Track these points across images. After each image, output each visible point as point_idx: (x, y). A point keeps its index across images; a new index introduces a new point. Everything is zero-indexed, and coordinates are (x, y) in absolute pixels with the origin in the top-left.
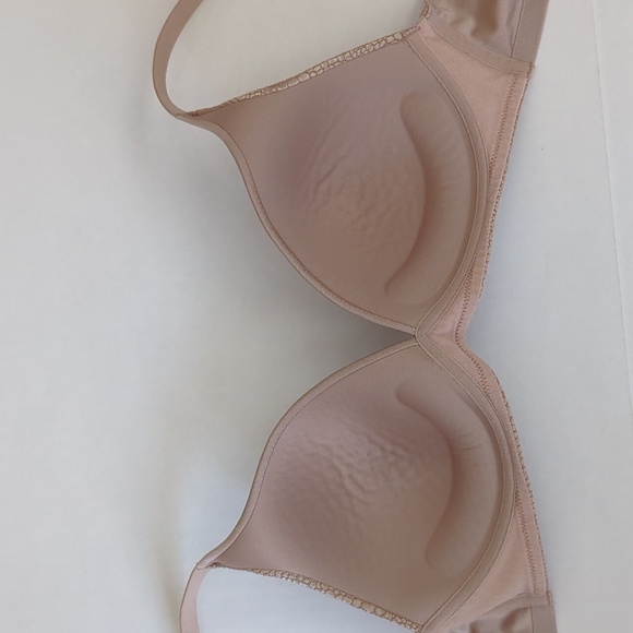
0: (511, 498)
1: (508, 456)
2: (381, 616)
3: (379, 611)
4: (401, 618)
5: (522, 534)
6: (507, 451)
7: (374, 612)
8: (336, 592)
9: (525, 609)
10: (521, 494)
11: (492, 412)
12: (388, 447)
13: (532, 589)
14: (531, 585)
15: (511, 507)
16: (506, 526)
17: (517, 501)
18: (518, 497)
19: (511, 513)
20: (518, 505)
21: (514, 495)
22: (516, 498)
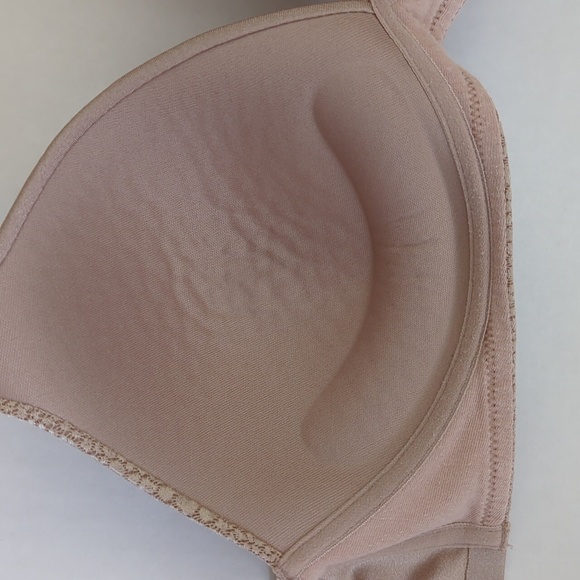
0: (476, 338)
1: (485, 262)
2: (208, 524)
3: (205, 515)
4: (245, 532)
5: (487, 405)
6: (485, 252)
7: (196, 515)
8: (130, 467)
9: (458, 551)
10: (497, 332)
11: (476, 171)
12: (262, 242)
13: (482, 514)
14: (483, 503)
15: (473, 354)
16: (459, 389)
17: (486, 346)
18: (490, 339)
19: (472, 366)
20: (487, 352)
21: (482, 334)
22: (485, 339)
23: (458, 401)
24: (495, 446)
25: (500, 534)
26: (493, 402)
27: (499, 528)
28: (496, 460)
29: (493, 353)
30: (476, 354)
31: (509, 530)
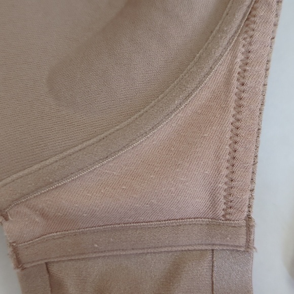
0: (239, 16)
5: (235, 83)
10: (261, 12)
15: (232, 32)
16: (211, 62)
17: (247, 25)
18: (252, 19)
19: (229, 43)
20: (246, 32)
21: (245, 15)
22: (248, 19)
23: (208, 74)
24: (238, 124)
25: (244, 230)
26: (242, 80)
27: (243, 223)
28: (236, 139)
29: (251, 33)
30: (236, 32)
31: (253, 226)
